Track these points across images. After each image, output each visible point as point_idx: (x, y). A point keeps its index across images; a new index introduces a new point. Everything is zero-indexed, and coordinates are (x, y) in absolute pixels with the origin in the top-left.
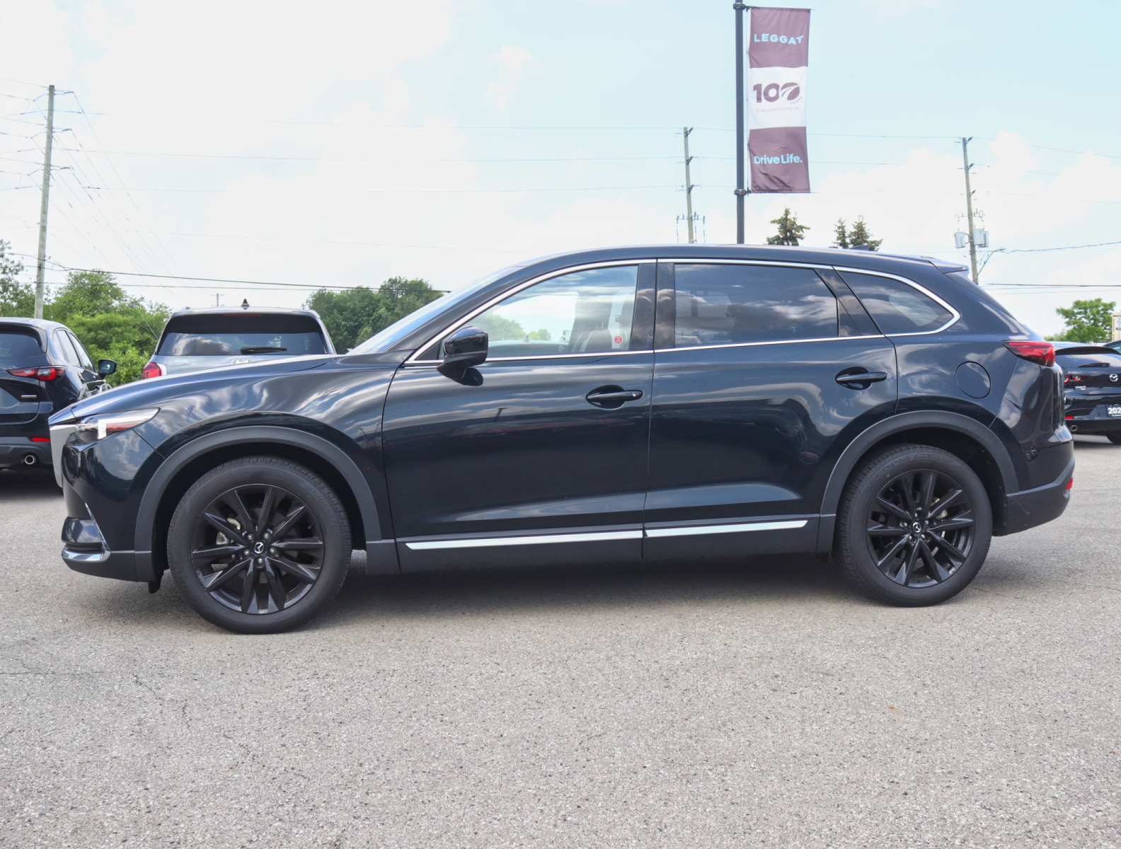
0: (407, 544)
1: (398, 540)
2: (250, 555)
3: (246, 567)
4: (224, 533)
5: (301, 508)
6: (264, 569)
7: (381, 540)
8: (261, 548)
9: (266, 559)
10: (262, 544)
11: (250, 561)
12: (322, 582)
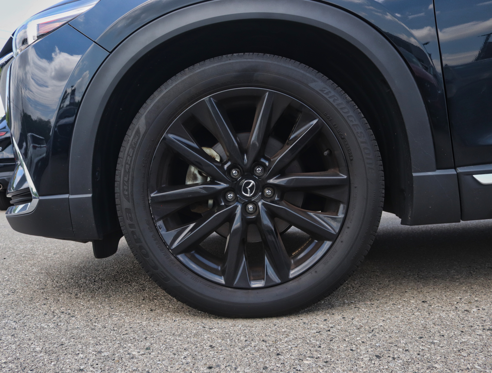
0: (477, 177)
1: (460, 170)
2: (236, 199)
3: (230, 218)
4: (196, 166)
5: (315, 122)
6: (258, 221)
7: (434, 171)
8: (251, 189)
9: (260, 204)
10: (253, 182)
11: (236, 207)
12: (346, 236)
